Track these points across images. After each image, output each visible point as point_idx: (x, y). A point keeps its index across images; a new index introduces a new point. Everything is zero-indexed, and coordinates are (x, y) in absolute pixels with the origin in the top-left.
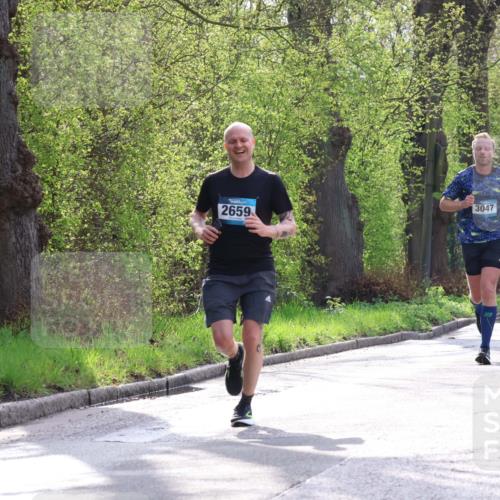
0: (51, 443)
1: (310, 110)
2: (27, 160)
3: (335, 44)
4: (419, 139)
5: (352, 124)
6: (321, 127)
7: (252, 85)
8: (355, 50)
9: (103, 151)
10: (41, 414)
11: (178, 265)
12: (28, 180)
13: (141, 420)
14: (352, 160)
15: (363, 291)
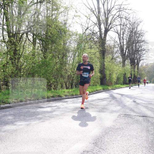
0: (106, 93)
1: (123, 72)
2: (105, 75)
3: (125, 68)
4: (130, 74)
5: (126, 73)
6: (124, 73)
7: (120, 70)
8: (126, 68)
9: (110, 74)
10: (106, 91)
11: (115, 82)
12: (105, 76)
13: (112, 92)
14: (126, 75)
15: (126, 84)
